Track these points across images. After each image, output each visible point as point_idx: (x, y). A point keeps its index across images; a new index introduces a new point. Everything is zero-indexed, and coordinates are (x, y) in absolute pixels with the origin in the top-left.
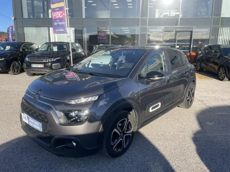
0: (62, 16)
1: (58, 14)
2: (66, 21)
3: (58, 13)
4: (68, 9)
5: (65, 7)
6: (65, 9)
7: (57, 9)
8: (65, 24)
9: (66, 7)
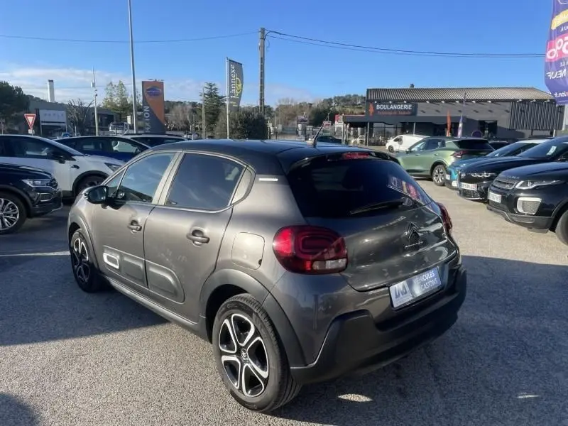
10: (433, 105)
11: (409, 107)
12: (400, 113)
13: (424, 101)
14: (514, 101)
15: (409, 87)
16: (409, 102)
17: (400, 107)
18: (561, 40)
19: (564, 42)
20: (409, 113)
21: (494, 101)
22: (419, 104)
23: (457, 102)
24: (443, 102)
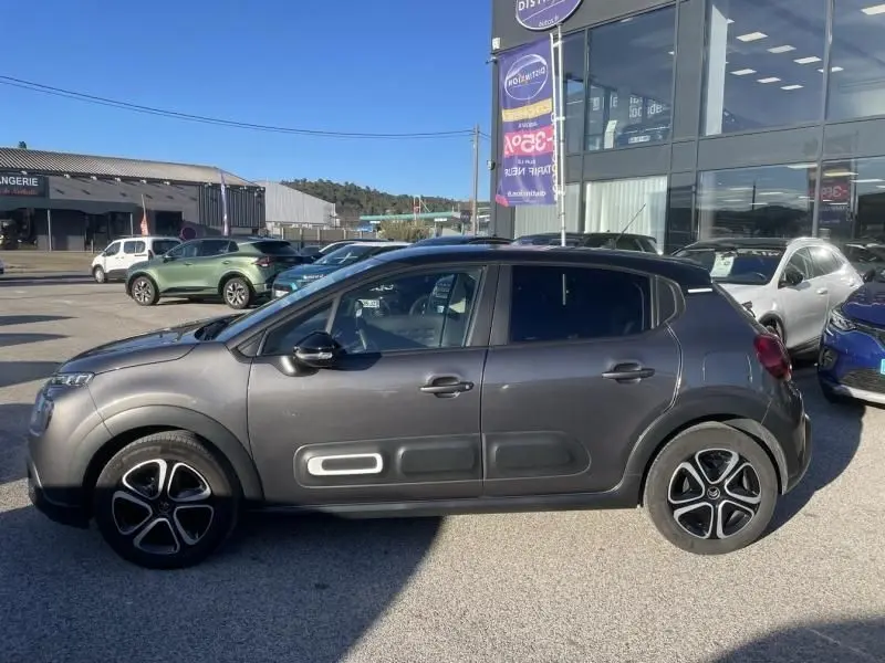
0: (544, 144)
1: (533, 142)
2: (556, 161)
3: (531, 136)
4: (564, 118)
5: (554, 113)
6: (554, 121)
7: (531, 125)
8: (552, 172)
9: (558, 115)
10: (78, 183)
11: (33, 182)
12: (15, 191)
13: (60, 174)
14: (200, 185)
15: (16, 146)
16: (32, 173)
17: (16, 181)
18: (519, 137)
19: (523, 139)
20: (32, 192)
21: (173, 183)
22: (51, 178)
23: (119, 179)
24: (94, 178)
